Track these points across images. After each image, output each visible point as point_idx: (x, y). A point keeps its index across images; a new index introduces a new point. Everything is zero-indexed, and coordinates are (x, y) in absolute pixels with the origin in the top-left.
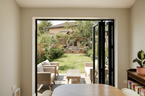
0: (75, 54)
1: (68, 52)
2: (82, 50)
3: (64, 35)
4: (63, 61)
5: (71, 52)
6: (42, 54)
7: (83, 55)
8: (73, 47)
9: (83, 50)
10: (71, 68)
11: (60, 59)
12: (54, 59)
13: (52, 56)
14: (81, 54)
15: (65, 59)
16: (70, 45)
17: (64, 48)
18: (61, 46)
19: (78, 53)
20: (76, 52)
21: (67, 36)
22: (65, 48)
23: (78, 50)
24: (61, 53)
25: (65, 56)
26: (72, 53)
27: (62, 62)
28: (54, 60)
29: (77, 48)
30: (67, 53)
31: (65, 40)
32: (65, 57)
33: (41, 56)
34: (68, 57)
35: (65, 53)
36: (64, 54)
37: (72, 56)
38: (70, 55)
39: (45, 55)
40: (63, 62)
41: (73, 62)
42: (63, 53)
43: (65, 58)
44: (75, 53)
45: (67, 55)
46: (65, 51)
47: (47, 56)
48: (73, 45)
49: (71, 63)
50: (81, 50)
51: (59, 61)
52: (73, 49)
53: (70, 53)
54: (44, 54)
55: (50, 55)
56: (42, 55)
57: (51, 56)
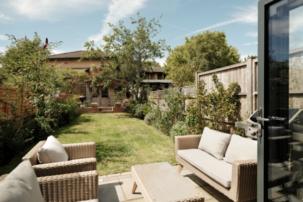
0: (107, 114)
1: (91, 110)
2: (120, 104)
3: (79, 75)
4: (86, 130)
5: (97, 110)
6: (28, 117)
7: (125, 115)
8: (100, 101)
9: (122, 105)
10: (116, 149)
11: (77, 127)
12: (60, 127)
13: (55, 121)
14: (119, 114)
15: (90, 127)
16: (93, 96)
17: (81, 103)
18: (75, 97)
19: (112, 112)
20: (107, 109)
21: (85, 76)
22: (82, 101)
23: (110, 106)
24: (76, 113)
25: (86, 118)
26: (98, 112)
27: (85, 133)
28: (62, 130)
29: (109, 102)
30: (87, 113)
31: (82, 84)
32: (87, 121)
33: (24, 122)
34: (93, 120)
35: (83, 113)
36: (82, 116)
37: (101, 118)
38: (95, 116)
39: (36, 119)
40: (87, 135)
41: (112, 133)
42: (79, 113)
43: (87, 123)
44: (106, 112)
45: (90, 117)
46: (83, 108)
47: (43, 120)
48: (100, 96)
49: (107, 135)
50: (119, 106)
51: (76, 131)
52: (101, 105)
53: (95, 111)
54: (34, 116)
55: (52, 118)
56: (25, 119)
57: (53, 120)
